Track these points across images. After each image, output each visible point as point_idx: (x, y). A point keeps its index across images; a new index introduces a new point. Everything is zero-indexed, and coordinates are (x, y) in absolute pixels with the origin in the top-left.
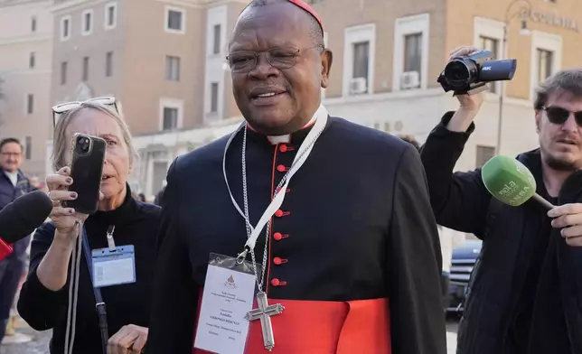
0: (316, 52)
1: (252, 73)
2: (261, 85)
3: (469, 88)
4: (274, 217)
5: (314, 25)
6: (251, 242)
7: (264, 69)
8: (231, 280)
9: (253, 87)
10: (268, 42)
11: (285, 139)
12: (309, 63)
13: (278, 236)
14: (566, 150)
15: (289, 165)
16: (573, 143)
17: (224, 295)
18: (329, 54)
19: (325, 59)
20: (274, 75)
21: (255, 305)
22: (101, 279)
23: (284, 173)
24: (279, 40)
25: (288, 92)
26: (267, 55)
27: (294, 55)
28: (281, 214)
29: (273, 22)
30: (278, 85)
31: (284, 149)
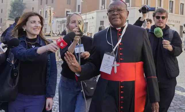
0: (126, 11)
1: (113, 14)
2: (115, 16)
3: (146, 12)
4: (119, 44)
5: (126, 5)
6: (114, 50)
7: (116, 13)
8: (109, 57)
9: (113, 17)
10: (117, 8)
11: (120, 28)
12: (125, 12)
13: (121, 49)
14: (160, 24)
15: (121, 34)
16: (161, 23)
17: (107, 60)
18: (128, 12)
19: (128, 13)
20: (118, 14)
21: (114, 64)
22: (77, 52)
23: (120, 35)
24: (119, 7)
25: (120, 18)
26: (116, 10)
27: (122, 10)
28: (121, 44)
29: (118, 4)
30: (118, 16)
31: (120, 31)
